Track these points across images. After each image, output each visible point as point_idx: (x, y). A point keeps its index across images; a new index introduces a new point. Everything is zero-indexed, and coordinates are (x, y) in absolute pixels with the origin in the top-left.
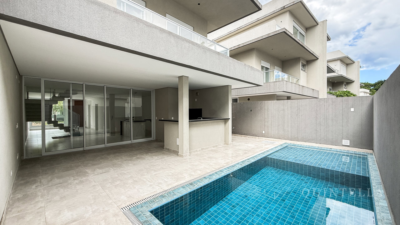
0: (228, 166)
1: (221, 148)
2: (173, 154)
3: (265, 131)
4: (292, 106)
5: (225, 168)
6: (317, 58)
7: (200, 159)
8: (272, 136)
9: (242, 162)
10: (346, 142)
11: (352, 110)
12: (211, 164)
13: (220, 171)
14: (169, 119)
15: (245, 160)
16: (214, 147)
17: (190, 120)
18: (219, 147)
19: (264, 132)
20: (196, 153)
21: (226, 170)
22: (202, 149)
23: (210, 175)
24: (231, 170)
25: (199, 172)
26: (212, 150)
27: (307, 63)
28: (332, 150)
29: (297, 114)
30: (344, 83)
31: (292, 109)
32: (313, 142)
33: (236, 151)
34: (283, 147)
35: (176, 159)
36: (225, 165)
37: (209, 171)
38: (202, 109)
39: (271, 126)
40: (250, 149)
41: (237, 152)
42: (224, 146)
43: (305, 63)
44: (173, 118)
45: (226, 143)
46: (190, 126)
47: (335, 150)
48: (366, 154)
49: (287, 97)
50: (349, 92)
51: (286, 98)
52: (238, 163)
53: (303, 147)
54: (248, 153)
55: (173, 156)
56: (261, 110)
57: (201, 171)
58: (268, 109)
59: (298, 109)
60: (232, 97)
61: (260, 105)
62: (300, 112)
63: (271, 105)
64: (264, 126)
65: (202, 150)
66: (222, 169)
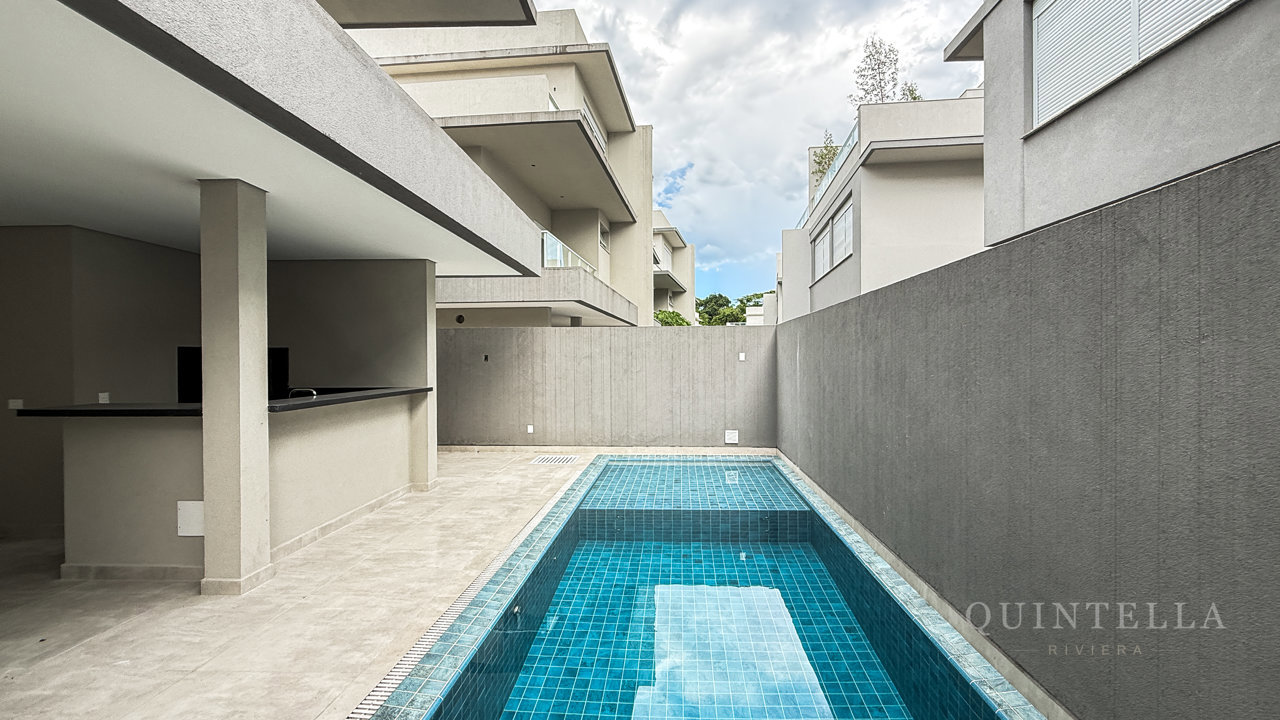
0: (489, 575)
1: (401, 507)
2: (157, 592)
3: (536, 424)
4: (613, 346)
5: (479, 586)
6: (633, 218)
7: (341, 579)
8: (558, 440)
9: (525, 544)
10: (732, 436)
11: (742, 356)
12: (413, 585)
13: (474, 603)
14: (80, 401)
15: (531, 535)
16: (371, 508)
17: (279, 404)
18: (393, 504)
19: (530, 429)
20: (299, 554)
21: (491, 595)
22: (324, 530)
23: (444, 638)
24: (508, 588)
25: (385, 640)
26: (371, 526)
27: (610, 229)
28: (709, 458)
29: (625, 367)
30: (670, 294)
31: (613, 354)
32: (664, 443)
33: (472, 509)
34: (601, 469)
35: (200, 615)
36: (474, 573)
37: (427, 622)
38: (287, 350)
39: (553, 409)
40: (515, 492)
41: (480, 512)
42: (409, 499)
43: (607, 228)
44: (104, 398)
45: (416, 483)
46: (277, 429)
47: (714, 458)
48: (768, 459)
49: (572, 318)
50: (678, 315)
51: (569, 321)
52: (516, 553)
53: (646, 461)
54: (521, 508)
55: (160, 606)
56: (521, 357)
57: (385, 631)
58: (544, 353)
59: (628, 355)
60: (438, 306)
61: (518, 339)
62: (634, 361)
63: (553, 341)
64: (530, 410)
65: (323, 535)
66: (472, 594)
